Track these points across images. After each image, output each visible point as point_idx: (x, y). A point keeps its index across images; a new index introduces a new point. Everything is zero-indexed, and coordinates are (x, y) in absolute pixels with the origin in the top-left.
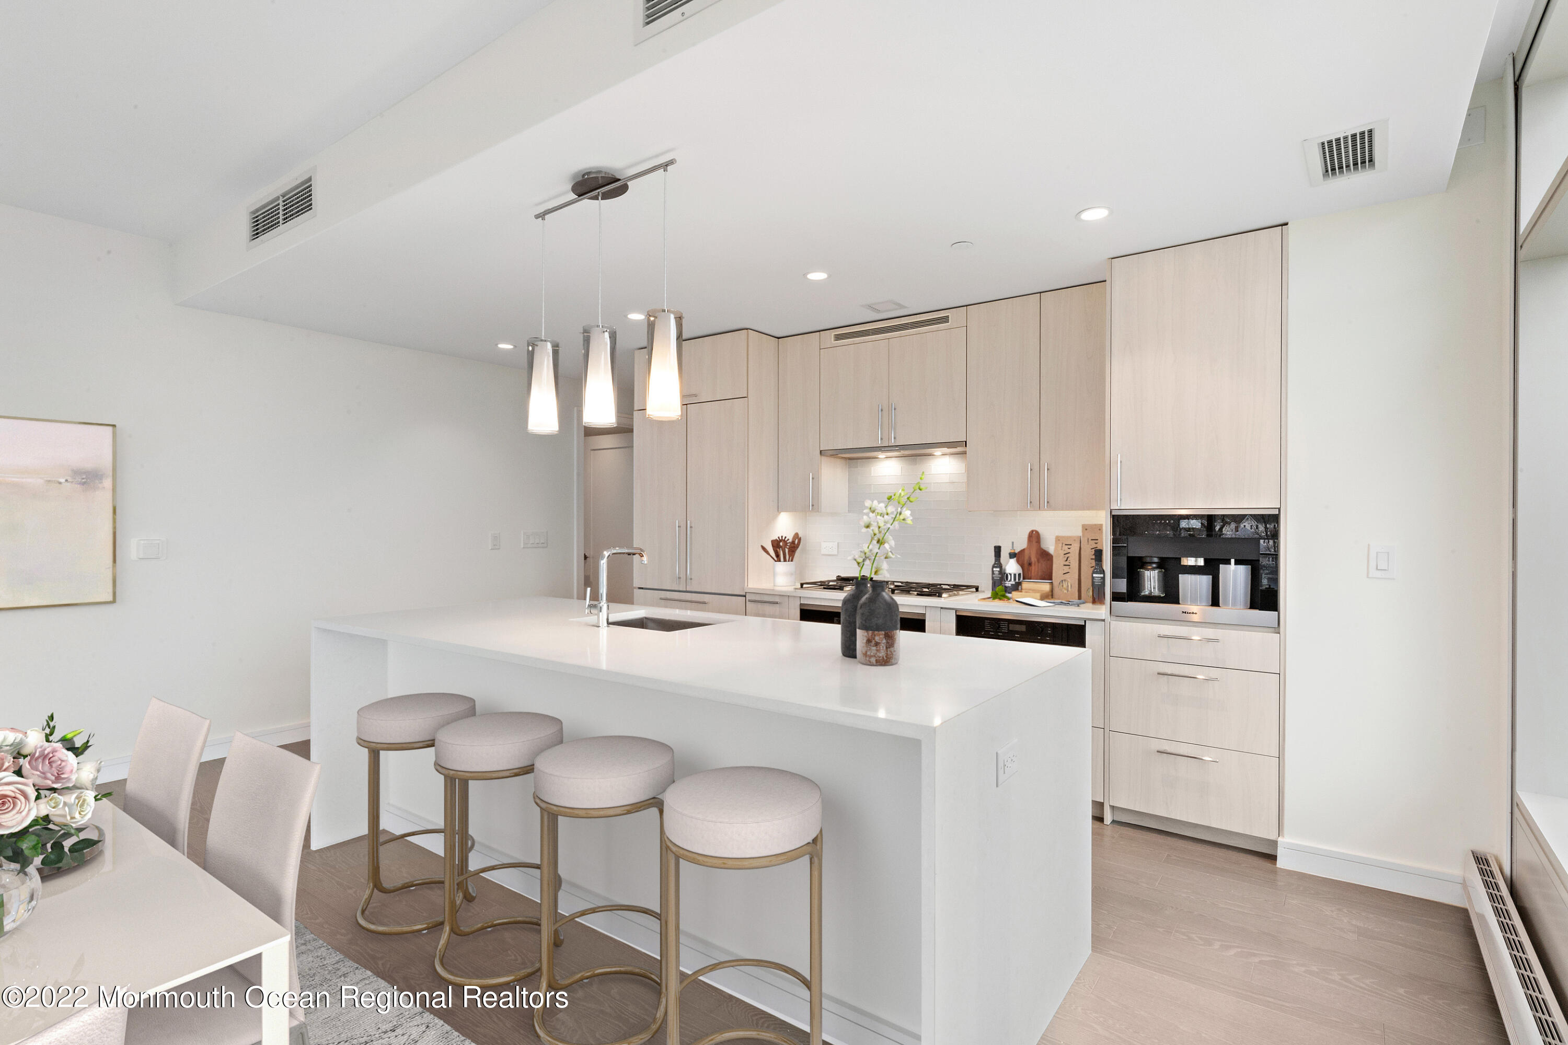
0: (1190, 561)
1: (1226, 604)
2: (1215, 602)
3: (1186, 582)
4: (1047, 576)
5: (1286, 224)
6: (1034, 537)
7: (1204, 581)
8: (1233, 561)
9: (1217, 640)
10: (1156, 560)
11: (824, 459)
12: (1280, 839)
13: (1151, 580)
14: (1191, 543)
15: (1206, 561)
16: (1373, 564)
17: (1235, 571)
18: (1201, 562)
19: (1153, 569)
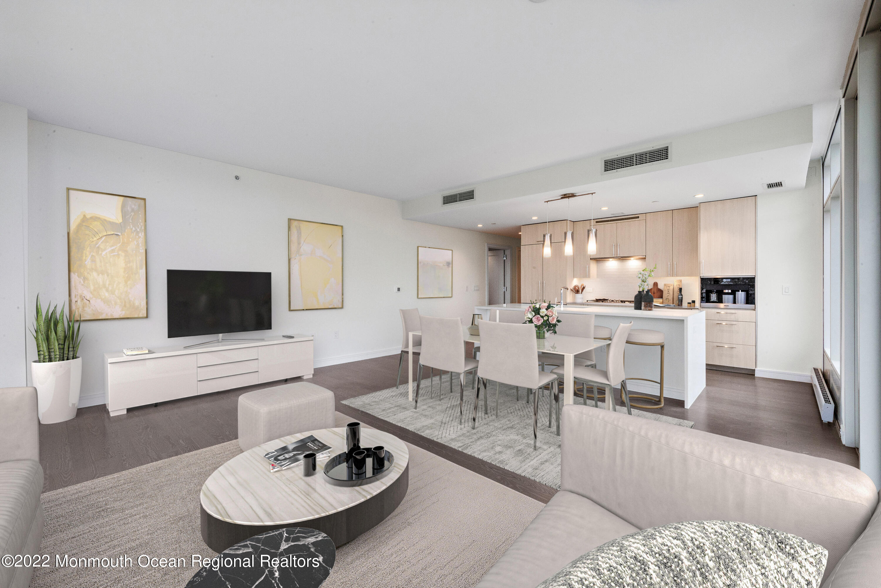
0: (726, 291)
1: (738, 303)
2: (734, 302)
3: (725, 297)
4: (661, 297)
5: (757, 196)
6: (656, 284)
7: (731, 297)
8: (740, 291)
9: (736, 313)
10: (715, 291)
11: (591, 261)
12: (756, 369)
13: (714, 297)
14: (727, 286)
15: (731, 291)
16: (784, 291)
17: (741, 294)
18: (730, 291)
19: (714, 293)
